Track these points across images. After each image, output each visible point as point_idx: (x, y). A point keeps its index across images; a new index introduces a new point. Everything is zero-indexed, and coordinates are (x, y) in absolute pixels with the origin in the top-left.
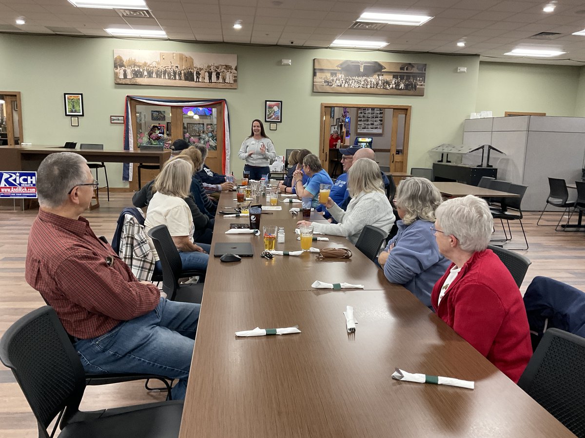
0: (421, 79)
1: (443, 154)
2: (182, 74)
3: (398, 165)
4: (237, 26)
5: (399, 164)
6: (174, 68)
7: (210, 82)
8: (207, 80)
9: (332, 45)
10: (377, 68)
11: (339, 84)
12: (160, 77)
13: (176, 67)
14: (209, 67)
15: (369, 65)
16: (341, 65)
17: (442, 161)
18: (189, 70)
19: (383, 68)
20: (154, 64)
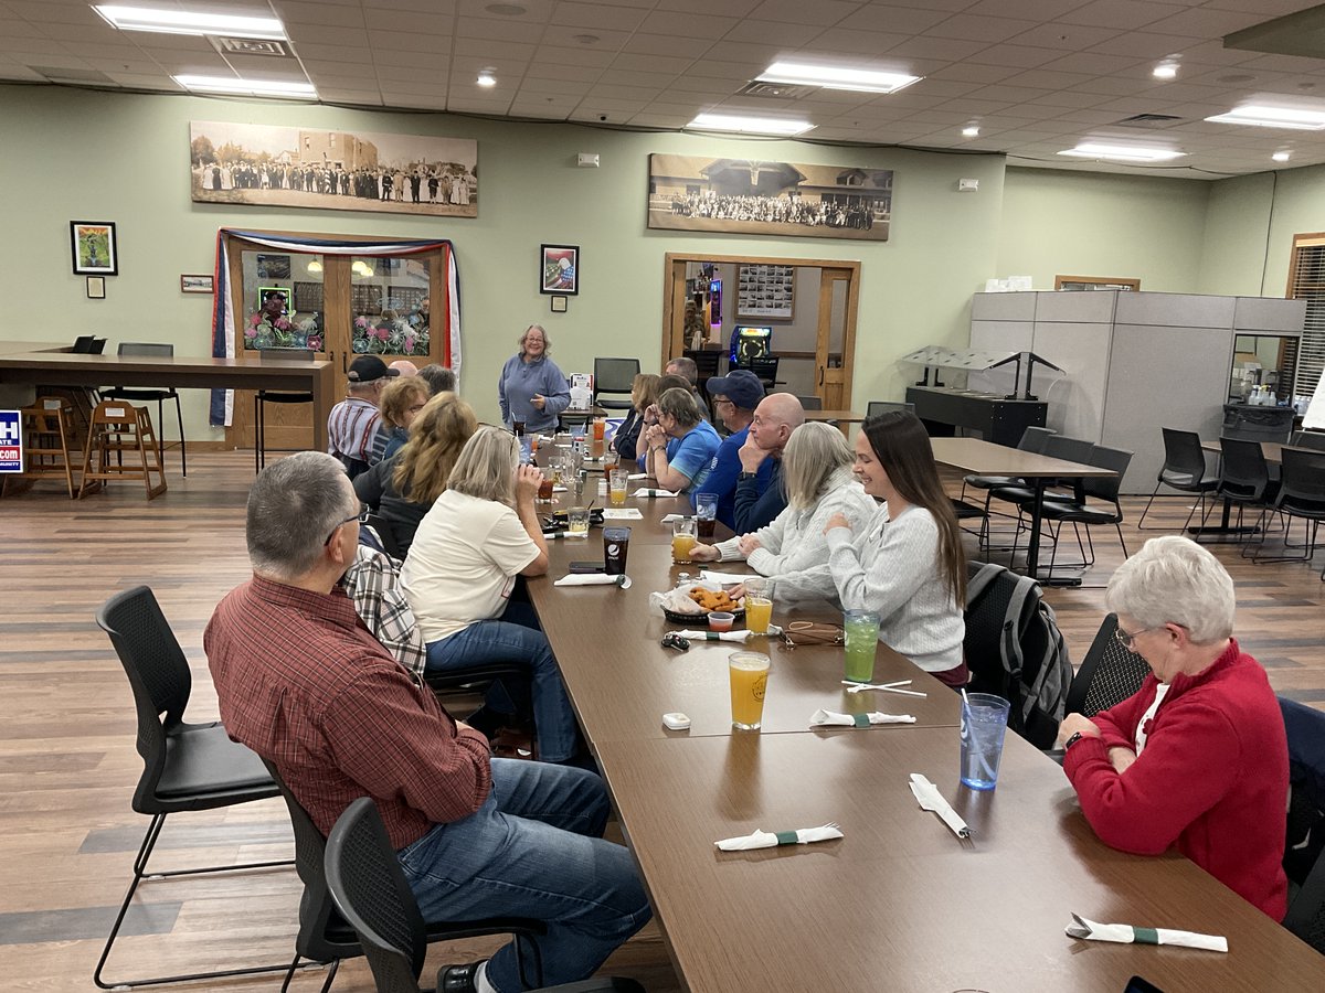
0: (882, 203)
1: (927, 370)
2: (351, 182)
3: (833, 391)
4: (486, 82)
5: (836, 389)
6: (332, 167)
7: (414, 201)
8: (408, 196)
9: (690, 125)
10: (787, 179)
11: (705, 212)
12: (300, 187)
13: (337, 164)
14: (412, 166)
15: (771, 170)
16: (710, 169)
17: (925, 383)
18: (367, 174)
19: (801, 178)
20: (286, 158)
